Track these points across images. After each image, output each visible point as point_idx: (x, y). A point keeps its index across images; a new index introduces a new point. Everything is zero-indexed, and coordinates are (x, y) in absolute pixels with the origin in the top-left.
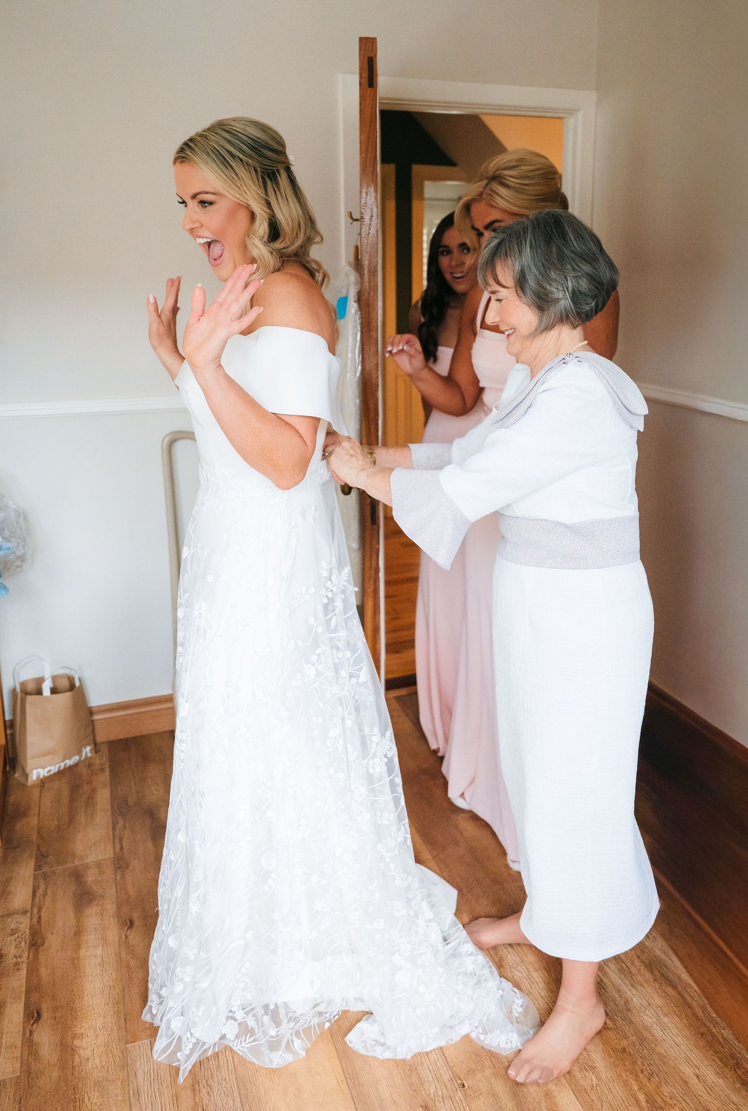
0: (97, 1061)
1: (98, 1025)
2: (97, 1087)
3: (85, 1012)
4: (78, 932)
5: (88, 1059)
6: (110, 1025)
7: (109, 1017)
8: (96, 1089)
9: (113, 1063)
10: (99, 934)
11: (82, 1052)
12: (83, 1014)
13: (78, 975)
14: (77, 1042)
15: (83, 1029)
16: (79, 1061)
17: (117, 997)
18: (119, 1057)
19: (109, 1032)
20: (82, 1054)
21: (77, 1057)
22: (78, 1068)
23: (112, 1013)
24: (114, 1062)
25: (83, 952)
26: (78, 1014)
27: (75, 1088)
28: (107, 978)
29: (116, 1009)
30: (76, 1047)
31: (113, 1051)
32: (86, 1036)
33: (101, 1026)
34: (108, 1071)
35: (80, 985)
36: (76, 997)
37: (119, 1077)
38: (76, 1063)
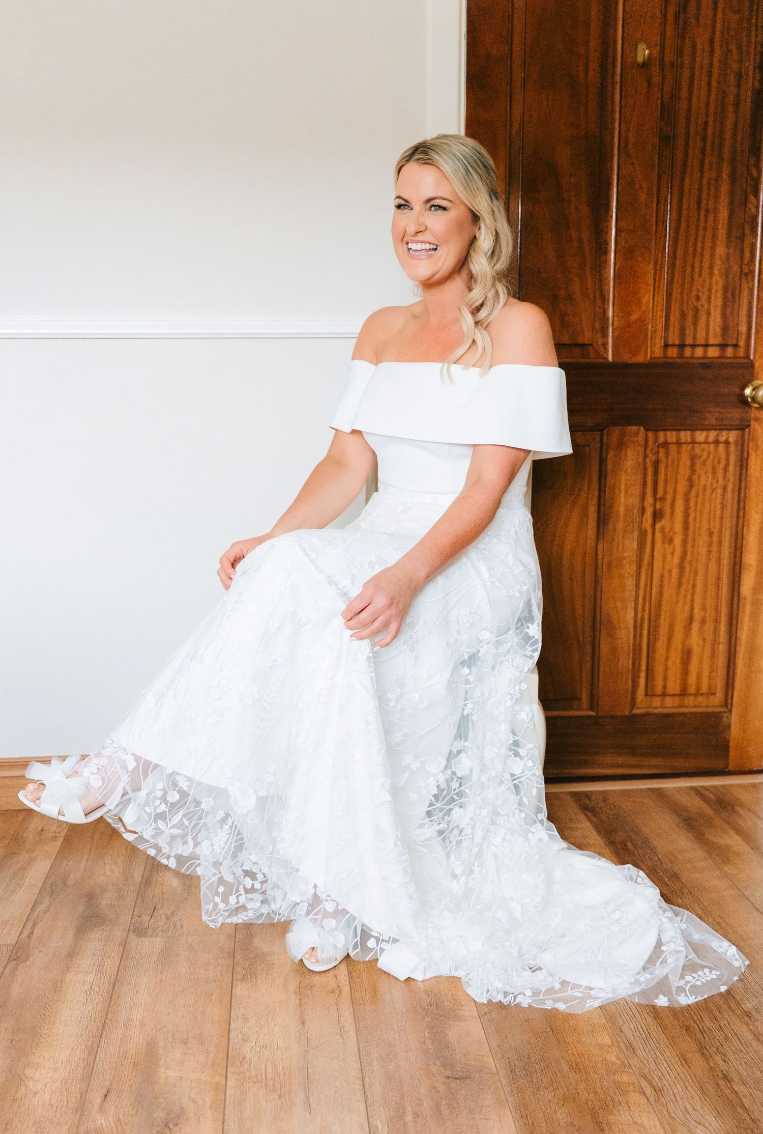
0: (47, 1097)
1: (61, 1058)
2: (35, 1127)
3: (50, 1040)
4: (72, 954)
5: (35, 1093)
6: (77, 1059)
7: (78, 1050)
8: (34, 1130)
9: (65, 1103)
10: (96, 960)
11: (31, 1084)
12: (48, 1042)
13: (56, 998)
14: (29, 1072)
15: (41, 1059)
16: (24, 1094)
17: (95, 1031)
18: (76, 1097)
19: (72, 1068)
20: (31, 1087)
21: (23, 1088)
22: (19, 1101)
23: (83, 1047)
24: (68, 1102)
25: (70, 976)
26: (41, 1040)
27: (7, 1124)
28: (90, 1008)
29: (90, 1043)
30: (26, 1077)
31: (70, 1089)
32: (43, 1066)
33: (65, 1059)
34: (56, 1112)
35: (55, 1011)
36: (45, 1023)
37: (67, 1121)
38: (19, 1096)
